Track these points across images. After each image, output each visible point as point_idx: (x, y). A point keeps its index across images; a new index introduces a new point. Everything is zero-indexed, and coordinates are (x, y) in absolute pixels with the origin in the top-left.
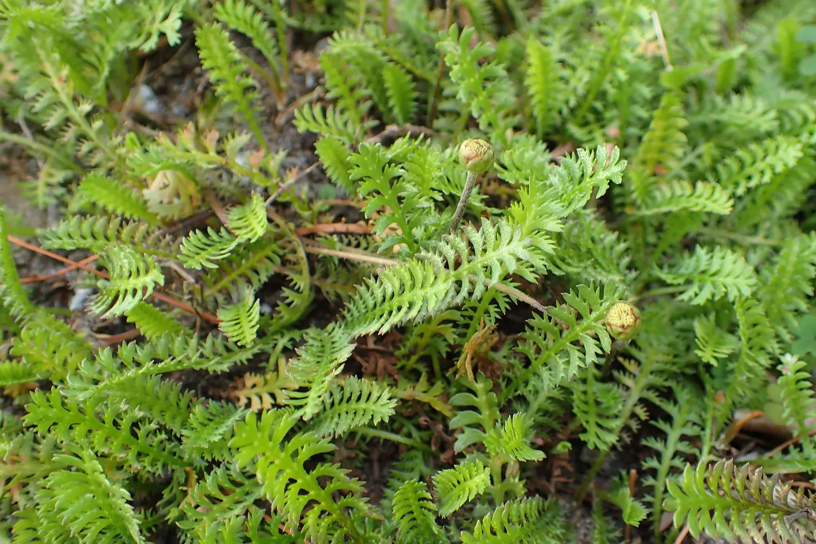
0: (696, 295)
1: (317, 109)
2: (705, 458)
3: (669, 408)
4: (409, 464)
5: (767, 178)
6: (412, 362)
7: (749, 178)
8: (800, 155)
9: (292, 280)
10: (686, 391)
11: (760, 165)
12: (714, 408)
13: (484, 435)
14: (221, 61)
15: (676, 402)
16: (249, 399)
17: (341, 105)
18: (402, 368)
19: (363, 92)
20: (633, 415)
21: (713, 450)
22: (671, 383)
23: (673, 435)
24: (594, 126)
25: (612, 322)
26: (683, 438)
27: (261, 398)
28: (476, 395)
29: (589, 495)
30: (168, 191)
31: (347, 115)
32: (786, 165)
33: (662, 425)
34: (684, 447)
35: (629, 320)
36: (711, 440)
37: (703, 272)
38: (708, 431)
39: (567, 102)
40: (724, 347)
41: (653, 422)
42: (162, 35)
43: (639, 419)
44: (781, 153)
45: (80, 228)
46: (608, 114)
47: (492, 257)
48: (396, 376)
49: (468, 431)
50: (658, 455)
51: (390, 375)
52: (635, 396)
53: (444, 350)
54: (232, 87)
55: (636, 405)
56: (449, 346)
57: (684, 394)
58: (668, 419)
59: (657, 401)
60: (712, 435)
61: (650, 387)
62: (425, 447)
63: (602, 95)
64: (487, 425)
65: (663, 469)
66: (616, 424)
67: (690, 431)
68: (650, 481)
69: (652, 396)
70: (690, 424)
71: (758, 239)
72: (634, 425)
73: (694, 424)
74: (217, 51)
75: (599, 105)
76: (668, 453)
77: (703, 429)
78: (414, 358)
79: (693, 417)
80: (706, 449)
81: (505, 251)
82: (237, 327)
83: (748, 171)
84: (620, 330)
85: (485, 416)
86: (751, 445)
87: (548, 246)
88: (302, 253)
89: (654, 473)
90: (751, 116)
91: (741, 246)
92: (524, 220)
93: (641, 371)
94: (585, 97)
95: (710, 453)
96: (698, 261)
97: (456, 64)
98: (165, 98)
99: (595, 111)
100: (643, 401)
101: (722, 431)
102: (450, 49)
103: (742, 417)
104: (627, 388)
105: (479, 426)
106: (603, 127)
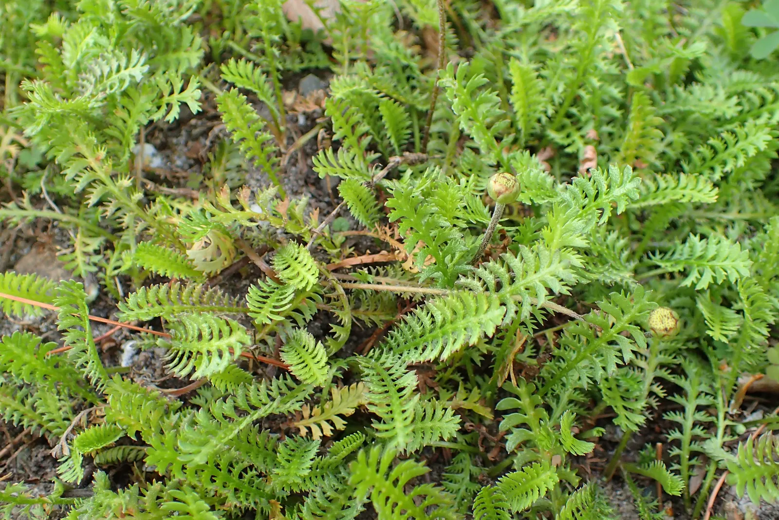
0: (698, 280)
1: (330, 152)
2: (722, 424)
3: (681, 382)
4: (460, 466)
5: (741, 162)
6: (448, 375)
7: (724, 163)
8: (769, 138)
9: (338, 317)
10: (693, 365)
11: (732, 150)
12: (722, 377)
13: (531, 433)
14: (240, 122)
15: (686, 377)
16: (309, 429)
18: (441, 379)
20: (651, 394)
21: (727, 415)
22: (680, 360)
23: (690, 408)
24: (570, 129)
25: (655, 327)
26: (699, 408)
27: (320, 426)
28: (517, 397)
29: (618, 470)
30: (210, 249)
31: (352, 152)
32: (758, 149)
33: (677, 399)
34: (702, 417)
35: (670, 323)
36: (724, 406)
37: (701, 257)
38: (720, 399)
39: (545, 112)
40: (730, 324)
41: (670, 398)
43: (657, 396)
44: (751, 138)
45: (146, 297)
46: (584, 118)
47: (533, 279)
48: (436, 389)
49: (515, 431)
50: (680, 427)
51: (431, 388)
52: (650, 376)
53: (478, 359)
54: (251, 143)
55: (652, 384)
56: (483, 355)
57: (692, 368)
58: (680, 391)
59: (671, 378)
60: (724, 401)
61: (662, 366)
62: (471, 448)
63: (576, 101)
64: (533, 424)
65: (686, 438)
66: (641, 405)
67: (703, 401)
68: (676, 451)
69: (664, 374)
70: (703, 394)
71: (732, 215)
72: (654, 403)
73: (707, 394)
74: (235, 114)
75: (574, 110)
76: (688, 424)
77: (715, 398)
78: (450, 370)
79: (704, 388)
80: (721, 416)
81: (545, 273)
83: (722, 156)
84: (664, 333)
85: (530, 416)
86: (755, 404)
87: (577, 261)
88: (340, 290)
89: (678, 443)
90: (714, 104)
91: (719, 223)
92: (552, 240)
94: (561, 105)
95: (725, 418)
96: (692, 247)
97: (455, 96)
98: (168, 152)
99: (569, 116)
100: (657, 379)
101: (731, 396)
102: (448, 84)
103: (746, 381)
104: (642, 369)
105: (524, 425)
106: (579, 129)
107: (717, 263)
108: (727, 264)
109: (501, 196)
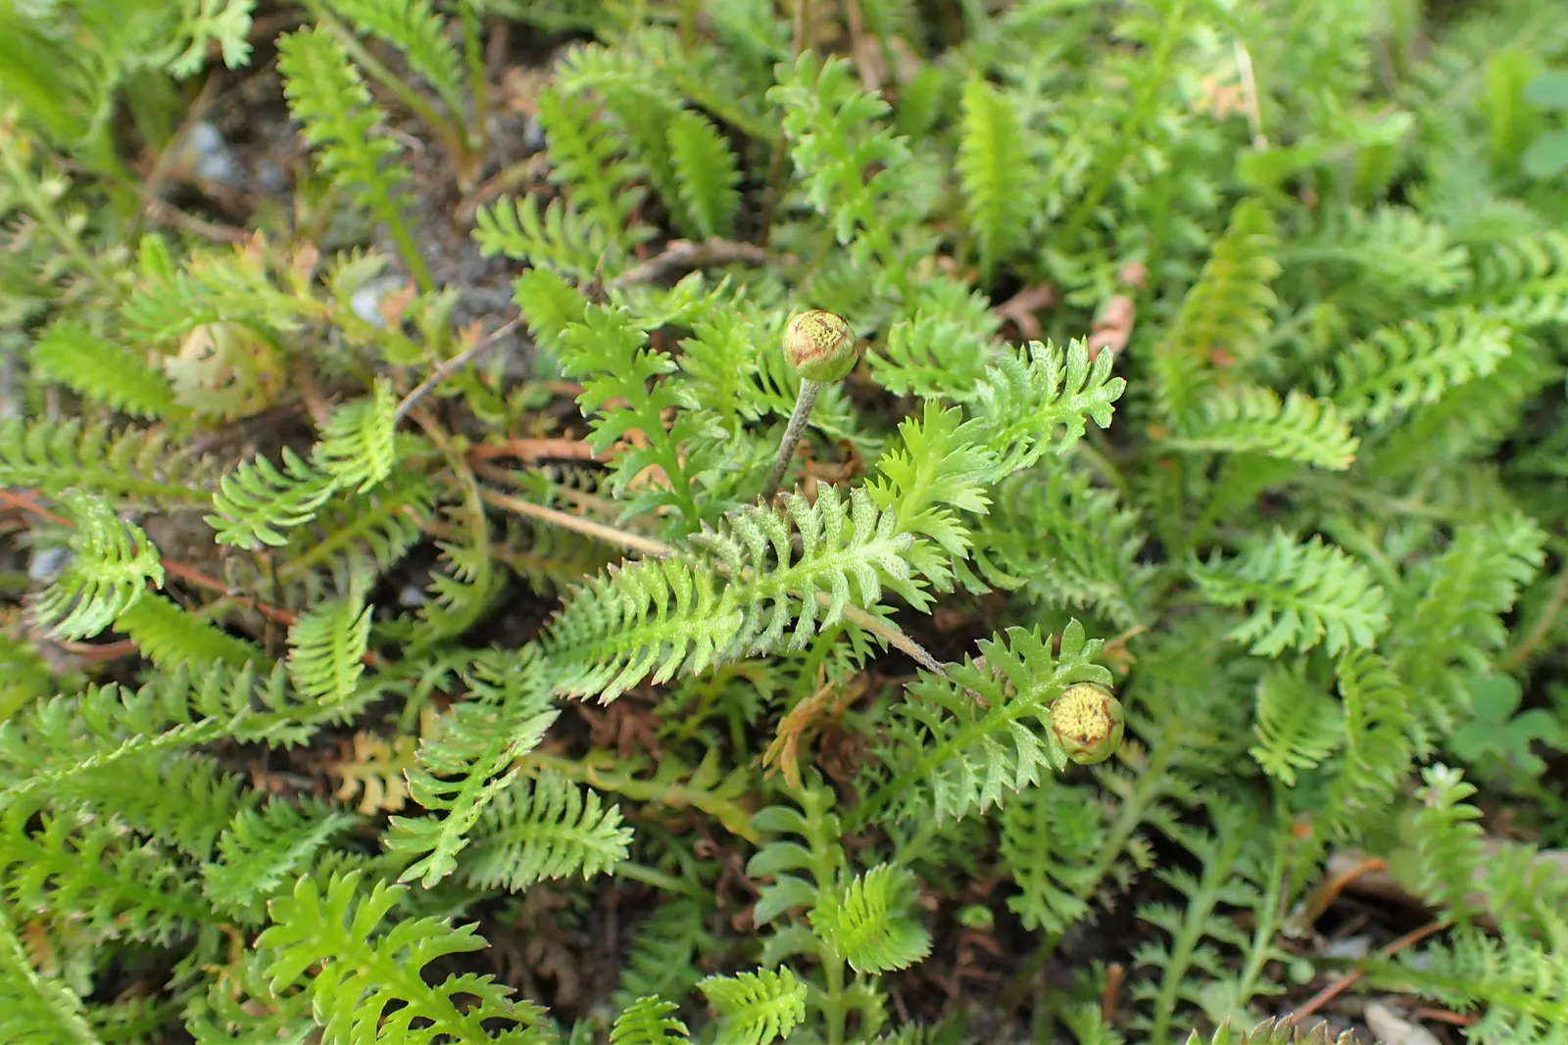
0: (1266, 632)
1: (527, 207)
2: (1259, 953)
3: (1197, 843)
4: (673, 927)
5: (1433, 393)
6: (690, 727)
7: (1398, 388)
8: (1505, 351)
9: (451, 560)
10: (1236, 810)
11: (1423, 364)
12: (1290, 850)
13: (815, 892)
14: (331, 103)
15: (1212, 833)
16: (363, 784)
17: (577, 196)
18: (671, 736)
19: (628, 170)
20: (1124, 856)
21: (1277, 936)
22: (1208, 797)
23: (1202, 902)
24: (1097, 256)
25: (1062, 727)
26: (1222, 909)
27: (384, 782)
28: (802, 811)
29: (1030, 998)
30: (214, 363)
31: (591, 216)
32: (1473, 370)
33: (1180, 880)
34: (1221, 929)
35: (1096, 726)
36: (1275, 916)
37: (1287, 584)
38: (1271, 898)
39: (1043, 205)
40: (1312, 743)
41: (1163, 874)
42: (214, 42)
43: (1134, 864)
44: (1466, 344)
45: (22, 438)
46: (1125, 235)
47: (834, 563)
48: (657, 754)
49: (784, 882)
50: (1168, 941)
51: (646, 751)
52: (1131, 814)
53: (752, 710)
54: (354, 153)
55: (1131, 836)
56: (763, 702)
57: (1230, 817)
58: (1194, 867)
59: (1174, 832)
60: (1278, 906)
61: (1166, 800)
62: (706, 894)
63: (1113, 196)
64: (822, 873)
65: (1176, 967)
66: (1085, 879)
67: (1236, 895)
68: (1145, 991)
69: (1164, 819)
70: (1236, 882)
71: (1411, 505)
72: (1124, 877)
73: (1246, 880)
74: (323, 83)
75: (1107, 216)
76: (1186, 939)
77: (1261, 890)
78: (693, 721)
79: (1245, 866)
80: (1263, 935)
81: (860, 555)
82: (324, 662)
83: (1398, 372)
84: (1077, 745)
85: (820, 856)
86: (1360, 921)
87: (957, 539)
88: (475, 504)
89: (1156, 974)
90: (1414, 257)
91: (1373, 518)
92: (911, 482)
93: (1150, 766)
94: (1080, 198)
95: (1272, 941)
96: (1278, 556)
97: (807, 132)
98: (245, 150)
99: (1102, 228)
100: (1147, 830)
101: (1301, 896)
102: (796, 101)
103: (1346, 868)
104: (1118, 799)
105: (804, 873)
106: (1113, 258)
107: (1315, 606)
108: (1332, 611)
109: (803, 363)
